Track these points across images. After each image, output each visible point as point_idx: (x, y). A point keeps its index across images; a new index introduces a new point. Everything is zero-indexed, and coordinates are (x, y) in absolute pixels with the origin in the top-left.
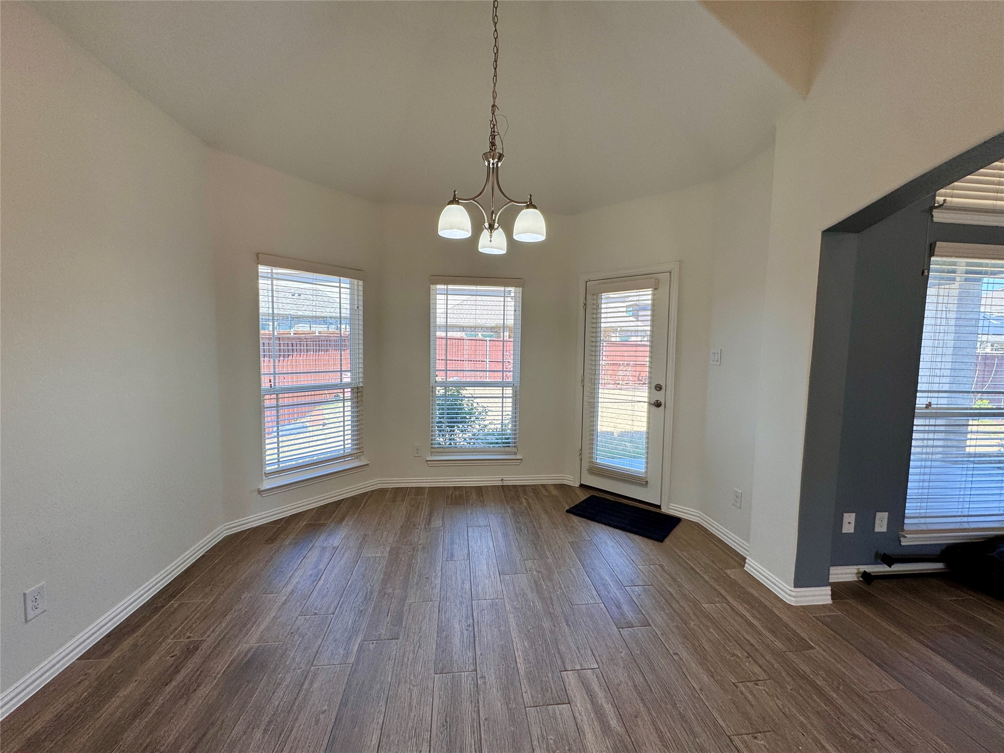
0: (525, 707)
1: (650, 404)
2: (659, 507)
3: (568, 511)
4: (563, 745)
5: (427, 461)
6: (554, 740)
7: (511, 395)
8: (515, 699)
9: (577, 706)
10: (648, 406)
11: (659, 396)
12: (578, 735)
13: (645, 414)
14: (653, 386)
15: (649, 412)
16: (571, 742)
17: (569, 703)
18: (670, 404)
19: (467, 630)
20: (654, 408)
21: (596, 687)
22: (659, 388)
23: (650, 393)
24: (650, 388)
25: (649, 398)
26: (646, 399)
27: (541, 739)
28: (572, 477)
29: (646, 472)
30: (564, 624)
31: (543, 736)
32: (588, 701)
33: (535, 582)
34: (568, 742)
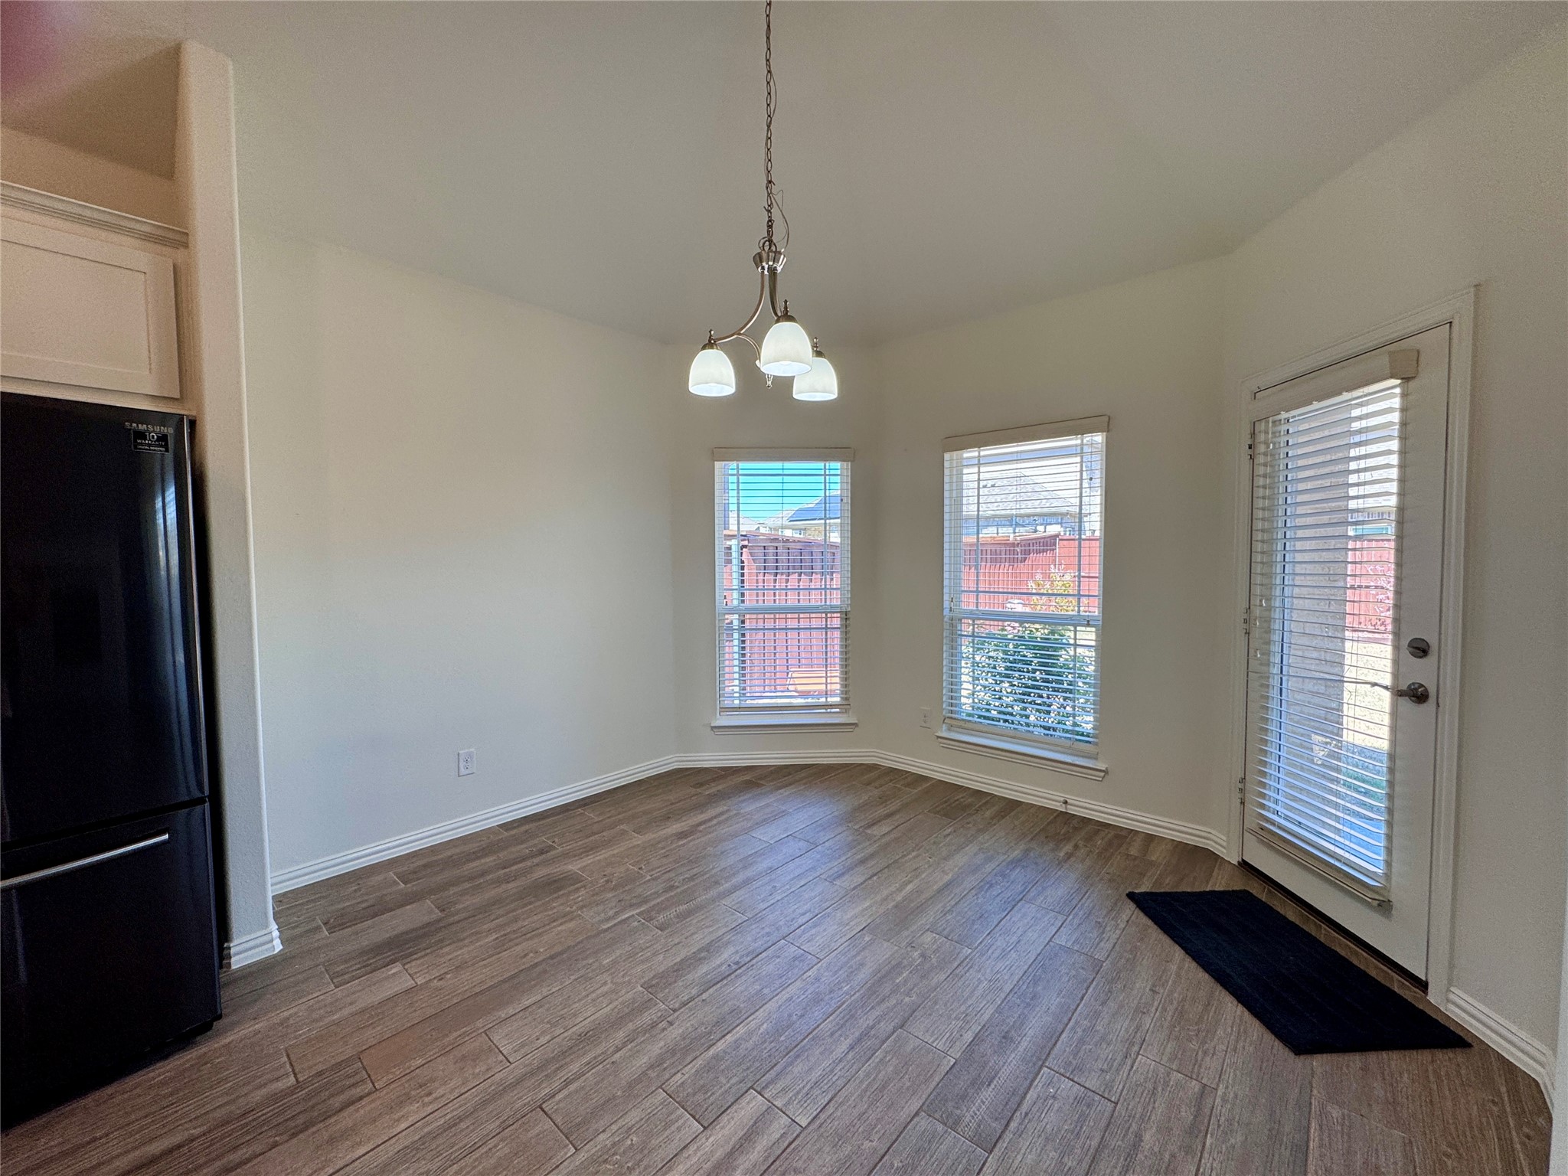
0: (661, 1087)
1: (1398, 693)
2: (1423, 986)
3: (1131, 896)
4: (631, 1158)
5: (938, 737)
6: (632, 1144)
7: (1093, 643)
8: (665, 1069)
9: (707, 1139)
10: (1392, 699)
11: (1422, 672)
12: (660, 1166)
13: (1386, 720)
14: (1405, 643)
15: (1394, 714)
16: (645, 1163)
17: (705, 1128)
18: (1450, 700)
19: (729, 965)
20: (1406, 704)
21: (762, 1144)
22: (1420, 649)
23: (1396, 662)
24: (1396, 648)
25: (1396, 675)
26: (1387, 680)
27: (625, 1128)
28: (1225, 839)
29: (1388, 876)
30: (849, 1041)
31: (630, 1129)
32: (728, 1148)
33: (899, 964)
34: (641, 1160)
